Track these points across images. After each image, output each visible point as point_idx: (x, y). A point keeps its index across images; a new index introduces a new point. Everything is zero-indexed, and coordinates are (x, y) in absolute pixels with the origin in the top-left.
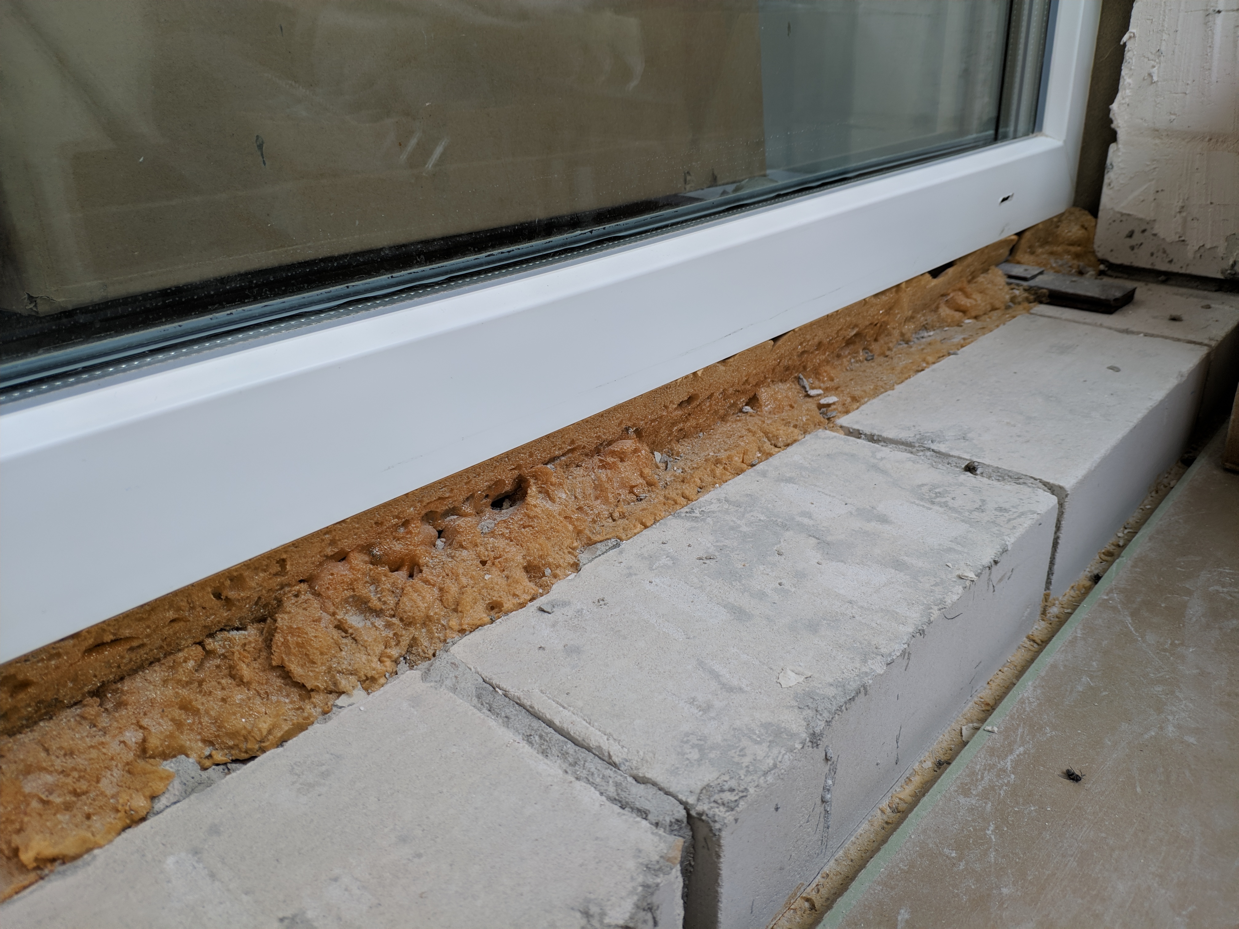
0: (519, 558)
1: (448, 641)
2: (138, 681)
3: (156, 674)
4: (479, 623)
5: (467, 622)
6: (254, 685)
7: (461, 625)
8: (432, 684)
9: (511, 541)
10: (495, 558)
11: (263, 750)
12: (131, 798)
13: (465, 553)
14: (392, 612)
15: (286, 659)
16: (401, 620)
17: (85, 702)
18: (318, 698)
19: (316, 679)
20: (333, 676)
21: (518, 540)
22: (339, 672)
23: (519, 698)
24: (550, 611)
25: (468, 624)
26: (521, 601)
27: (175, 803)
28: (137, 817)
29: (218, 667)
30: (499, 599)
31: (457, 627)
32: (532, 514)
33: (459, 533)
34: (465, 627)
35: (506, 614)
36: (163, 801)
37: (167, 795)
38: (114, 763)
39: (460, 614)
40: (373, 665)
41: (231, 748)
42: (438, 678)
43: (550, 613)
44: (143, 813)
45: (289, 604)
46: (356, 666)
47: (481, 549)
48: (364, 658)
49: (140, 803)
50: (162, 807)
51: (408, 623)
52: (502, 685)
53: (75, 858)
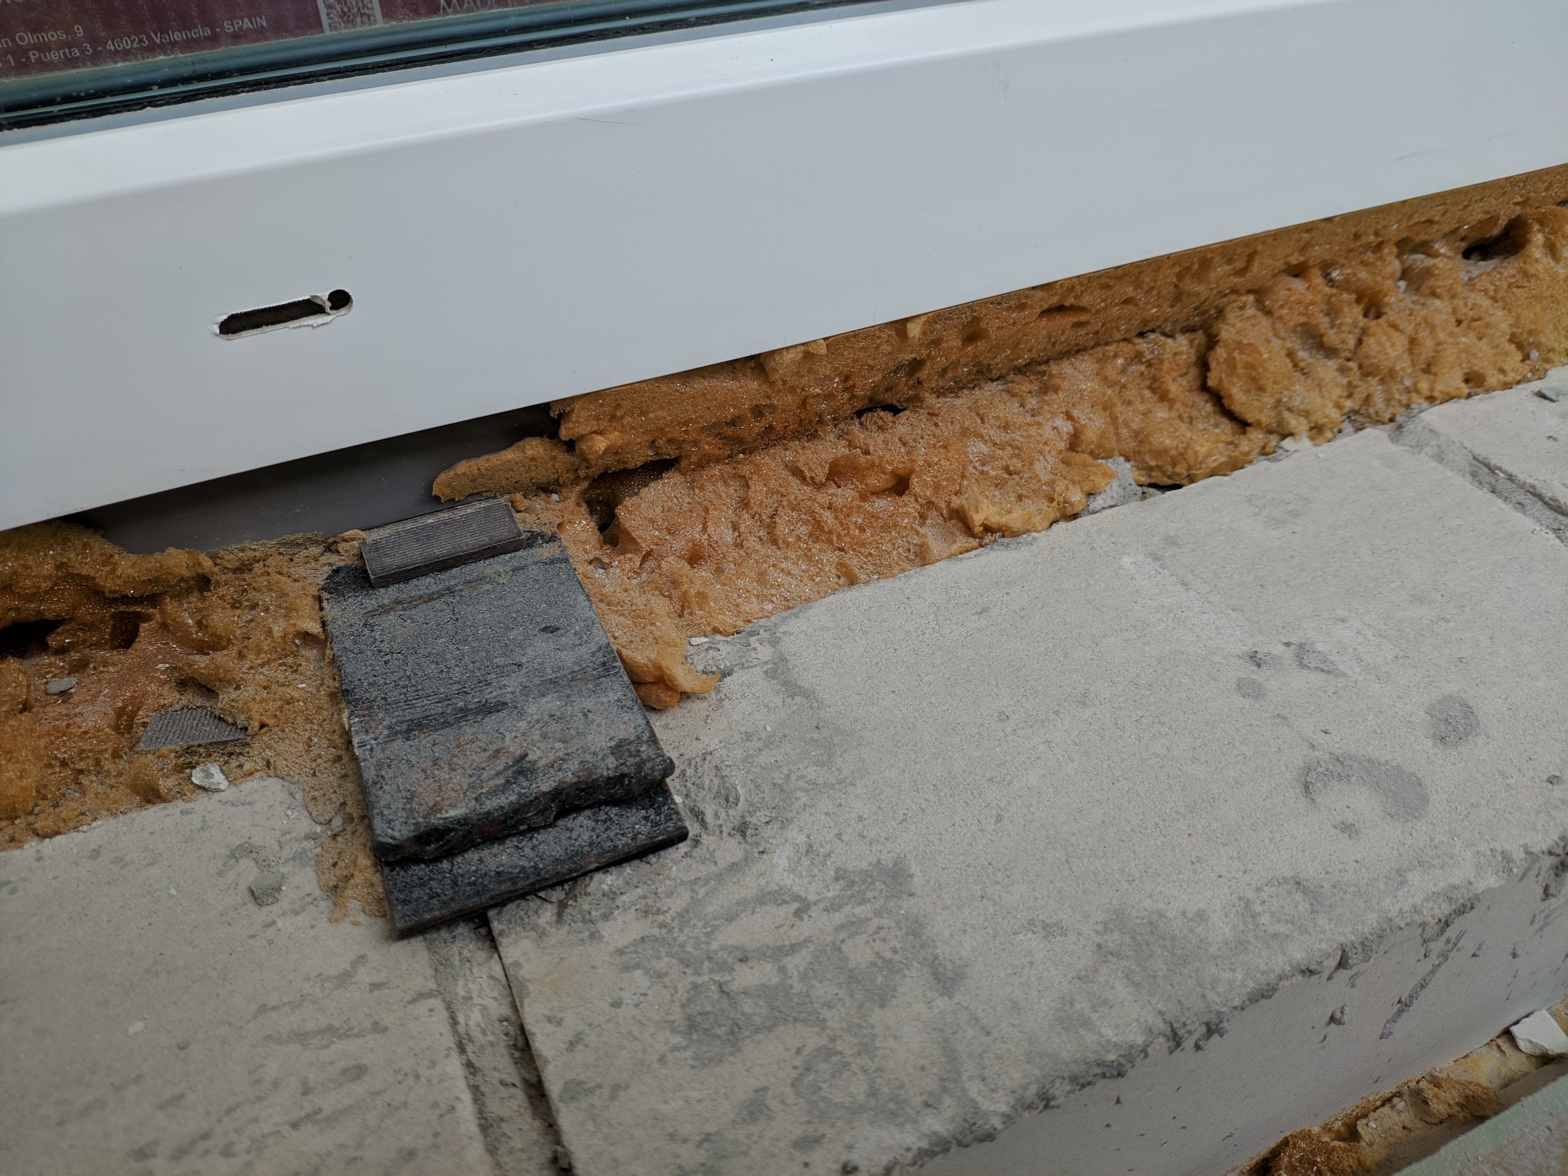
0: (1504, 326)
1: (1413, 406)
2: (1066, 367)
3: (1086, 364)
4: (1454, 393)
5: (1440, 387)
6: (1178, 406)
7: (1432, 389)
8: (1406, 448)
9: (1497, 301)
10: (1474, 320)
11: (1192, 480)
12: (1067, 489)
13: (1437, 303)
14: (1349, 355)
15: (1226, 381)
16: (1360, 367)
17: (1009, 378)
18: (1256, 436)
19: (1261, 412)
20: (1280, 413)
21: (1505, 302)
22: (1290, 410)
23: (1534, 487)
24: (1553, 397)
25: (1441, 392)
26: (1509, 379)
27: (1112, 507)
28: (1070, 511)
29: (1142, 374)
30: (1482, 371)
31: (1426, 392)
32: (1532, 271)
33: (1433, 275)
34: (1436, 394)
35: (1488, 391)
36: (1098, 502)
37: (1103, 496)
38: (1048, 449)
39: (1431, 377)
40: (1327, 411)
41: (1151, 469)
42: (1414, 443)
43: (1552, 401)
44: (1078, 509)
45: (1232, 316)
46: (1309, 407)
47: (1459, 302)
48: (1319, 401)
49: (1076, 497)
50: (1099, 508)
51: (1367, 372)
52: (1506, 467)
53: (1015, 534)
